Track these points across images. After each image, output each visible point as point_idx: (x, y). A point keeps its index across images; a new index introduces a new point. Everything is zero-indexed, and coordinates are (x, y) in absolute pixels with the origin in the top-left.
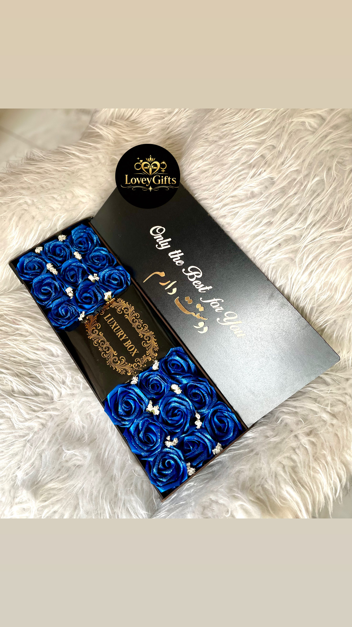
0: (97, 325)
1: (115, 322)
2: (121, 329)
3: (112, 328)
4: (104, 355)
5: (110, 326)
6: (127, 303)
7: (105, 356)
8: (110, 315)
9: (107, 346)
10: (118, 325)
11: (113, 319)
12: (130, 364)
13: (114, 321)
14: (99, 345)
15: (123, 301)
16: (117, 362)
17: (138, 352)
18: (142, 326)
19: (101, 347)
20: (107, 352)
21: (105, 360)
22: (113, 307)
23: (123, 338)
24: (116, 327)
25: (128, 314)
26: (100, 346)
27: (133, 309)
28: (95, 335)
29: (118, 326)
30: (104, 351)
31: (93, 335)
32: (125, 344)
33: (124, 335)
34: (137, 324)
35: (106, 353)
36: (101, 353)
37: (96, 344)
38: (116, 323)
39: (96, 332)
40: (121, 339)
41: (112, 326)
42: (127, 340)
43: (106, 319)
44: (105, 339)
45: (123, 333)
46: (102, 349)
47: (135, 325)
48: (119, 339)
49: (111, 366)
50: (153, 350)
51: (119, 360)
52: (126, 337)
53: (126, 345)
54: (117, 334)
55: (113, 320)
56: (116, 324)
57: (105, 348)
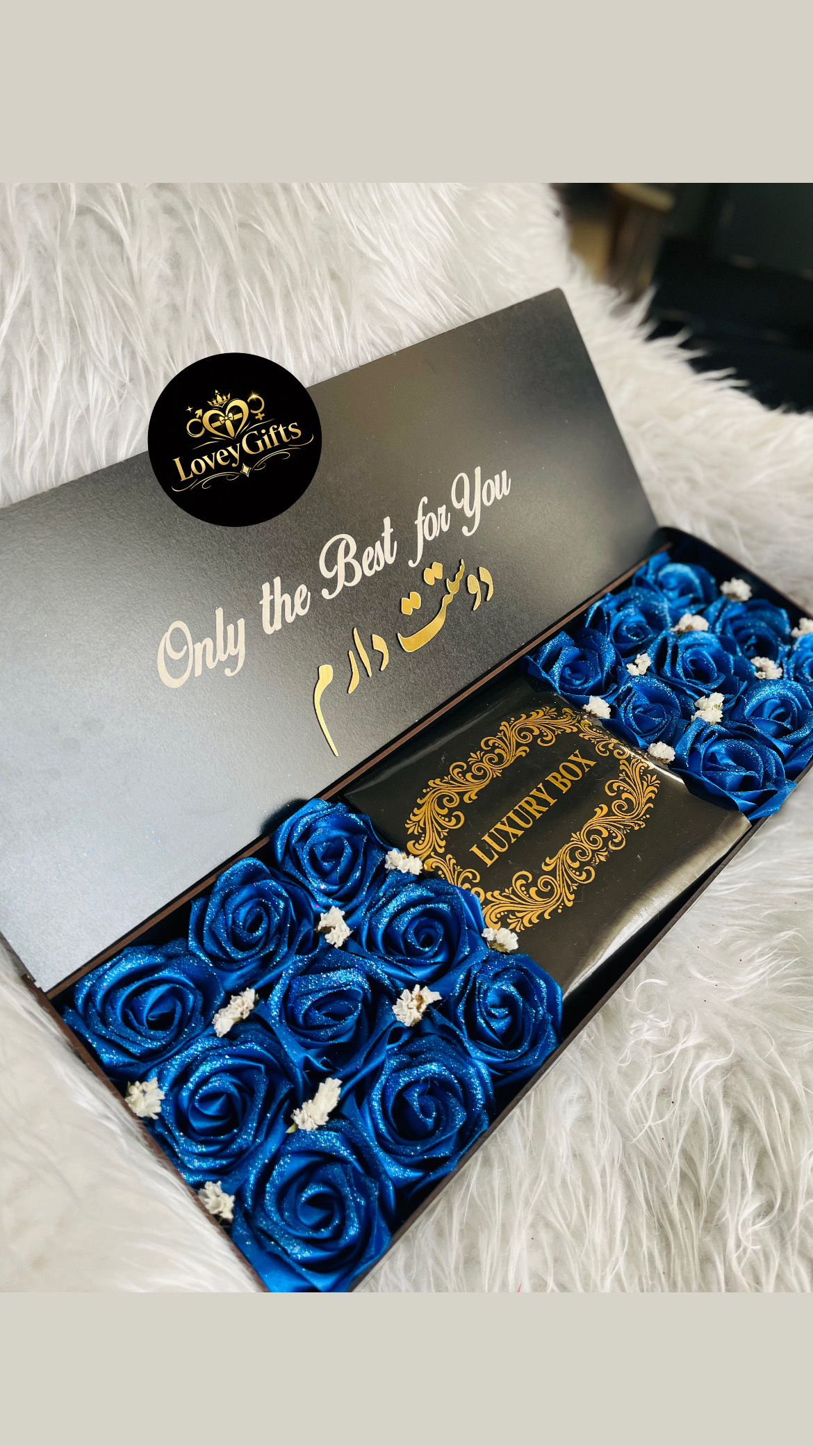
0: (522, 885)
1: (496, 830)
2: (517, 808)
3: (520, 833)
4: (616, 841)
5: (513, 840)
6: (419, 801)
7: (619, 838)
8: (475, 849)
9: (584, 837)
10: (504, 819)
11: (486, 838)
12: (622, 767)
13: (492, 830)
14: (588, 863)
15: (415, 815)
16: (627, 800)
17: (577, 752)
18: (492, 751)
19: (593, 856)
20: (605, 834)
21: (631, 836)
22: (443, 843)
23: (545, 796)
24: (512, 824)
25: (461, 794)
26: (591, 859)
27: (438, 781)
28: (557, 882)
29: (509, 819)
30: (605, 845)
31: (558, 891)
32: (565, 790)
33: (533, 796)
34: (486, 765)
35: (610, 837)
36: (612, 855)
37: (588, 873)
38: (499, 826)
39: (546, 884)
40: (552, 801)
41: (515, 836)
42: (548, 786)
43: (491, 857)
44: (564, 848)
45: (526, 799)
46: (598, 850)
47: (495, 771)
48: (552, 809)
49: (644, 815)
50: (556, 719)
51: (618, 797)
52: (539, 790)
53: (565, 785)
54: (538, 816)
55: (492, 836)
56: (503, 823)
57: (595, 841)
